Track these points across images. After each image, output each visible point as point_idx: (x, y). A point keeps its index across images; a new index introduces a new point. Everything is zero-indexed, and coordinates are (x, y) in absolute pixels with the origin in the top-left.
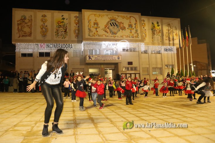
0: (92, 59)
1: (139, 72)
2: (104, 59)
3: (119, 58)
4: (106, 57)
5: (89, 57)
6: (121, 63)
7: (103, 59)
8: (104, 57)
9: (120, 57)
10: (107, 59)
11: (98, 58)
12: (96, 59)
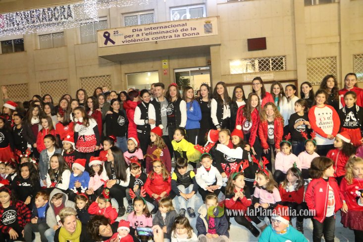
0: (113, 43)
1: (291, 76)
2: (155, 36)
3: (208, 28)
4: (165, 30)
5: (105, 36)
6: (220, 45)
7: (150, 37)
8: (153, 31)
9: (214, 22)
10: (166, 35)
11: (135, 37)
12: (128, 39)
